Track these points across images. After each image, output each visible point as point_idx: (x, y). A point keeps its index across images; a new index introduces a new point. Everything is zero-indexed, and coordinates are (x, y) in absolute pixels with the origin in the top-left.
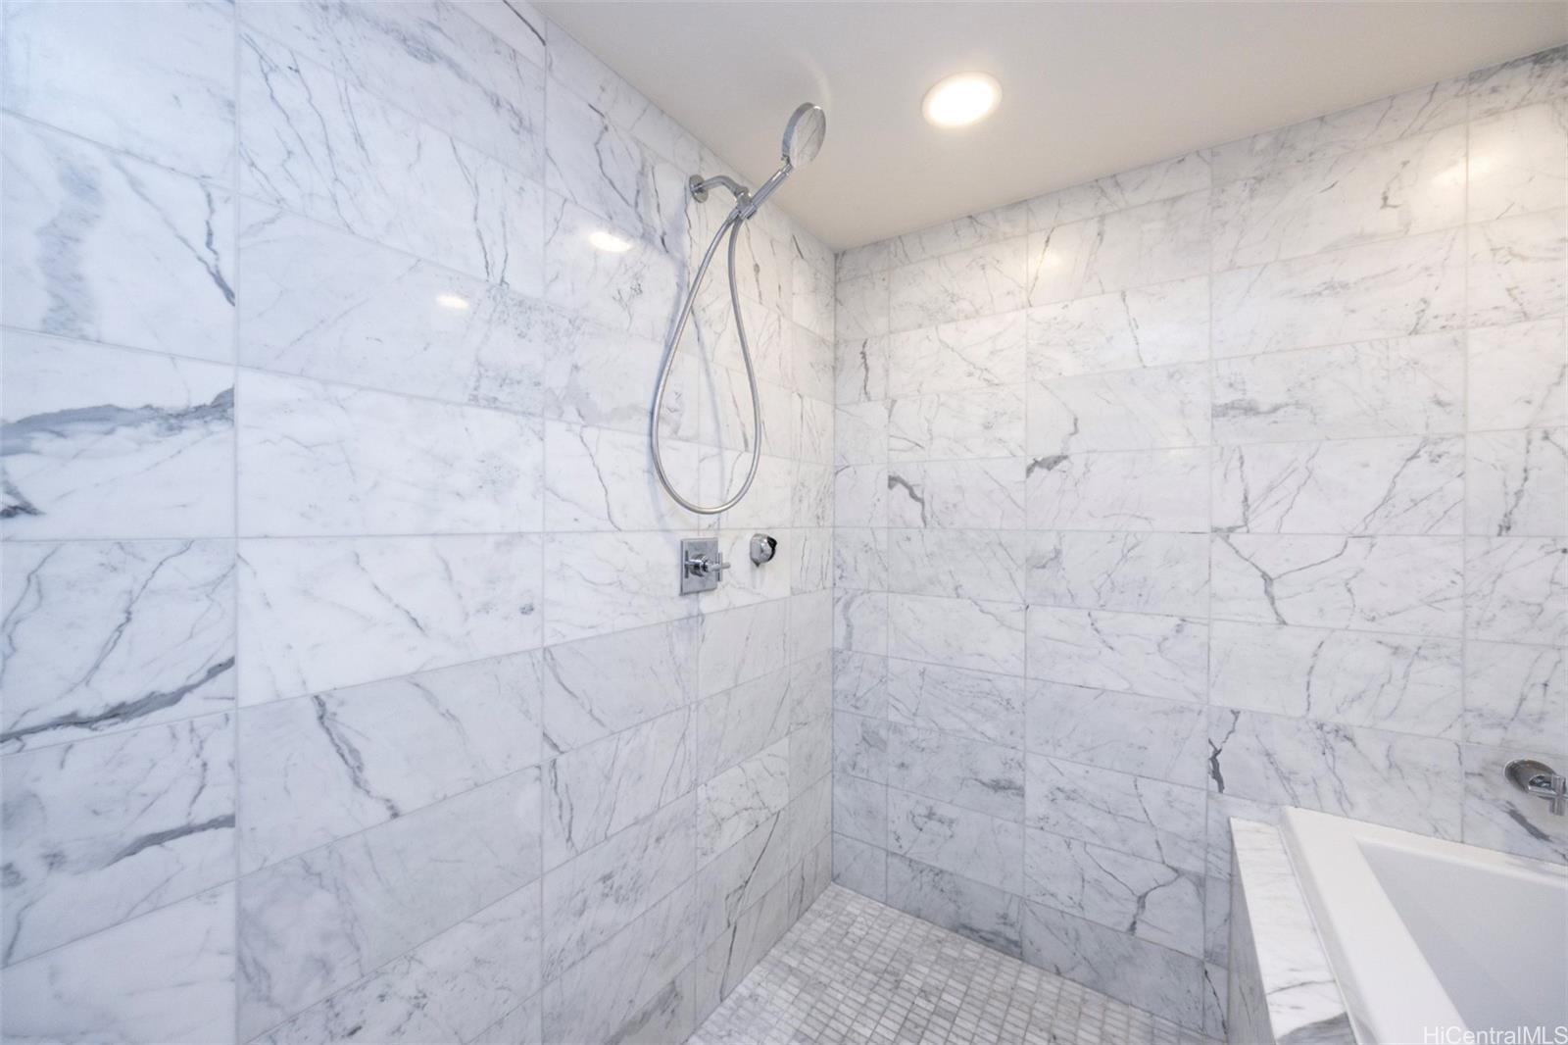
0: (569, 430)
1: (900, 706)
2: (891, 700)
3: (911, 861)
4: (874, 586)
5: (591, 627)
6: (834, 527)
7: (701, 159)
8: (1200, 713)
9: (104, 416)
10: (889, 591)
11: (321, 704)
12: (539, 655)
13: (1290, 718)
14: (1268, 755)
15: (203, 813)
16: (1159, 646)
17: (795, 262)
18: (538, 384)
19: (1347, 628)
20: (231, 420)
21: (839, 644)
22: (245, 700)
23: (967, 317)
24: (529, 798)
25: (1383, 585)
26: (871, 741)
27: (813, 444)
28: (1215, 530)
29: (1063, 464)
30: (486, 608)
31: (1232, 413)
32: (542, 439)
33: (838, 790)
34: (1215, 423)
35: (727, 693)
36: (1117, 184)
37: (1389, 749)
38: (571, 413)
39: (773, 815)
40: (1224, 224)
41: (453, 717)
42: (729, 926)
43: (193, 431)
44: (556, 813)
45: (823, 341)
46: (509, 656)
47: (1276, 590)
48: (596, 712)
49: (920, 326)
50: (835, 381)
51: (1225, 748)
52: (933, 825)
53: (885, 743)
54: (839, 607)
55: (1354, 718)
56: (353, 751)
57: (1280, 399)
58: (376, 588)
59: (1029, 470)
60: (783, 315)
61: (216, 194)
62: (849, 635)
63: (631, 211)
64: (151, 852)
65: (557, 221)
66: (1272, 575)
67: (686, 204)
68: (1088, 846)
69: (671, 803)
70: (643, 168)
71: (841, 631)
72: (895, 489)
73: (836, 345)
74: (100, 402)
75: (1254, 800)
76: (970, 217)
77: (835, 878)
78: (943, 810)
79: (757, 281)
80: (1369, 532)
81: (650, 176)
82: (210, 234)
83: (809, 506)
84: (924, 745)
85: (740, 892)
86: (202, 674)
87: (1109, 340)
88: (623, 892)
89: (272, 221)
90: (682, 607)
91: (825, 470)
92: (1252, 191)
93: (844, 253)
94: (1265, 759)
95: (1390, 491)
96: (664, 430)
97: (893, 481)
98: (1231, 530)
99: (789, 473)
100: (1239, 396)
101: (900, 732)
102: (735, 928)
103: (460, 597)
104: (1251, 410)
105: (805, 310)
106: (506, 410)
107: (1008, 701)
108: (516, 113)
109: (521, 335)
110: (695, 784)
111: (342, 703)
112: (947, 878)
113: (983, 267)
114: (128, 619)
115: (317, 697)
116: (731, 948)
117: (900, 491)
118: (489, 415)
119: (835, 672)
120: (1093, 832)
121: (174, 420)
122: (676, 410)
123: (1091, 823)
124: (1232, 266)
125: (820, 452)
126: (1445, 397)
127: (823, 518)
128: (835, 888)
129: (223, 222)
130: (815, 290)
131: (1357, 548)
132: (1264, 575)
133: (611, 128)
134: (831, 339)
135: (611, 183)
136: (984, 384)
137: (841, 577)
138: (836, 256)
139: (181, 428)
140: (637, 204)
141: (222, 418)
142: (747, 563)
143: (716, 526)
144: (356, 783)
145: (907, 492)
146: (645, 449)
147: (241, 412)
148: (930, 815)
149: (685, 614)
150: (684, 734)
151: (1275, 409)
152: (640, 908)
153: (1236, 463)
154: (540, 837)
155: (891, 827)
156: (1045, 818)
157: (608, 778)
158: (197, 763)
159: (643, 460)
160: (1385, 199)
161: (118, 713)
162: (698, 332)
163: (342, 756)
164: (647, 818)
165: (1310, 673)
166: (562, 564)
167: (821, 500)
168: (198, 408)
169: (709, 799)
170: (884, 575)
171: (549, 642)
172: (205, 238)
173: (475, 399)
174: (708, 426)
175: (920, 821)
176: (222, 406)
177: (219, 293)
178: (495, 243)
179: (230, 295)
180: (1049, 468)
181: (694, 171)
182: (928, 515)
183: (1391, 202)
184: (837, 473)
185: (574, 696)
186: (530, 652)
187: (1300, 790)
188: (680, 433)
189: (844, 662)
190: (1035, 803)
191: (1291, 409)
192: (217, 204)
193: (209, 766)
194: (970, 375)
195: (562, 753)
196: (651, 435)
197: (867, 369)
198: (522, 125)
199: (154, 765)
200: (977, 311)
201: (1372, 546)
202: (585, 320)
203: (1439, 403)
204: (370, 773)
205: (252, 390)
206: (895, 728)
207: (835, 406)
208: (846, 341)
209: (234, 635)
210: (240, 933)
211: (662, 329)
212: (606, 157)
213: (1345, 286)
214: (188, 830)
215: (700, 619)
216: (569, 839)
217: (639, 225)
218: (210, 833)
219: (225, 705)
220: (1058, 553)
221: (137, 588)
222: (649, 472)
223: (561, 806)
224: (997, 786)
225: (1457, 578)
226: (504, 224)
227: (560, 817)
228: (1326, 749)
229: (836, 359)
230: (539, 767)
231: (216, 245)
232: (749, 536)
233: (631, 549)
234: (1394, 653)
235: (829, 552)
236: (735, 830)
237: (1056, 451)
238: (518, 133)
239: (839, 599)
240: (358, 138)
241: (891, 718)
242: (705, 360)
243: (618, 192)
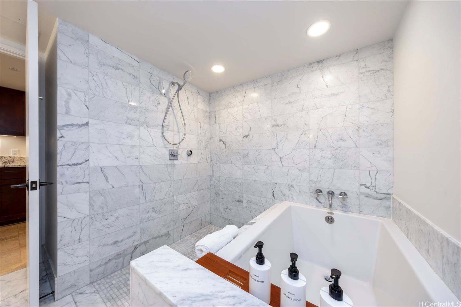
0: (145, 128)
1: (222, 186)
2: (221, 186)
3: (224, 218)
4: (217, 162)
5: (150, 163)
6: (210, 150)
7: (173, 78)
8: (271, 184)
9: (72, 125)
10: (220, 163)
11: (101, 168)
12: (139, 166)
13: (284, 184)
14: (281, 191)
15: (85, 181)
16: (264, 171)
17: (198, 96)
18: (138, 121)
19: (292, 167)
20: (88, 126)
21: (211, 174)
22: (90, 166)
23: (233, 107)
24: (137, 190)
25: (298, 158)
26: (217, 194)
27: (204, 133)
28: (273, 149)
29: (249, 136)
30: (129, 157)
31: (275, 126)
32: (139, 130)
33: (211, 205)
34: (273, 128)
35: (181, 180)
36: (257, 82)
37: (299, 189)
38: (145, 125)
39: (194, 206)
40: (273, 90)
41: (123, 174)
42: (182, 225)
43: (83, 127)
44: (143, 194)
45: (207, 112)
46: (133, 166)
47: (282, 160)
48: (151, 178)
49: (224, 109)
50: (210, 120)
51: (275, 190)
52: (228, 210)
53: (219, 194)
54: (211, 166)
55: (294, 183)
56: (106, 176)
57: (282, 123)
58: (110, 152)
59: (243, 138)
60: (195, 107)
61: (86, 94)
62: (213, 173)
63: (157, 90)
64: (78, 184)
65: (142, 93)
66: (281, 157)
67: (170, 87)
68: (254, 212)
69: (168, 198)
70: (160, 81)
71: (211, 172)
72: (221, 142)
73: (210, 112)
74: (71, 123)
75: (279, 200)
76: (233, 87)
77: (211, 223)
78: (230, 207)
79: (188, 100)
80: (296, 148)
81: (162, 83)
82: (85, 100)
83: (203, 146)
84: (226, 194)
85: (185, 219)
86: (84, 161)
87: (256, 112)
88: (157, 211)
89: (93, 97)
90: (170, 162)
91: (207, 138)
92: (278, 84)
93: (211, 93)
94: (281, 192)
95: (299, 140)
96: (165, 129)
97: (220, 140)
98: (275, 148)
99: (197, 138)
100: (276, 123)
101: (222, 192)
102: (184, 226)
103: (124, 155)
104: (278, 126)
105: (201, 105)
106: (132, 125)
107: (240, 184)
108: (133, 75)
109: (135, 112)
110: (173, 196)
111: (105, 169)
112: (230, 221)
113: (235, 97)
114: (75, 152)
115: (101, 167)
116: (183, 229)
117: (222, 142)
118: (129, 125)
119: (211, 180)
120: (254, 209)
121: (81, 126)
122: (168, 125)
123: (254, 207)
124: (275, 98)
125: (206, 135)
126: (306, 123)
127: (207, 148)
128: (210, 225)
129: (87, 98)
130: (204, 101)
131: (294, 151)
132: (280, 157)
133: (153, 76)
134: (209, 111)
135: (153, 85)
136: (235, 121)
137: (212, 161)
138: (210, 94)
139: (82, 127)
140: (159, 88)
141: (87, 125)
142: (186, 156)
143: (178, 148)
144: (107, 181)
145: (223, 142)
146: (161, 132)
147: (90, 125)
148: (227, 208)
149: (171, 163)
150: (171, 186)
151: (281, 125)
152: (161, 216)
153: (275, 136)
154: (140, 198)
155: (221, 211)
156: (246, 207)
157: (154, 190)
158: (84, 173)
159: (161, 134)
160: (297, 86)
161: (74, 165)
162: (173, 111)
163: (105, 177)
164: (162, 199)
165: (287, 175)
166: (143, 152)
167: (206, 144)
168: (84, 124)
169: (177, 199)
170: (219, 160)
171: (141, 165)
172: (84, 100)
173: (126, 123)
174: (176, 128)
175: (226, 209)
176: (87, 124)
177: (86, 108)
178: (130, 97)
179: (88, 108)
180: (246, 137)
181: (172, 81)
182: (226, 147)
183: (298, 87)
184: (210, 139)
185: (146, 175)
186: (137, 166)
187: (286, 197)
188: (169, 130)
189: (212, 178)
190: (245, 204)
191: (284, 125)
192: (86, 96)
193: (86, 174)
194: (233, 119)
195: (144, 184)
196: (162, 130)
197: (215, 117)
198: (135, 77)
199: (78, 173)
200: (234, 106)
201: (296, 151)
202: (148, 109)
203: (305, 124)
204: (109, 180)
205: (91, 121)
206: (221, 191)
207: (210, 125)
208: (212, 112)
209: (89, 156)
210: (90, 199)
211: (165, 110)
212: (152, 81)
213: (292, 102)
214: (83, 183)
215: (174, 165)
216: (145, 199)
217: (159, 92)
218: (85, 184)
219: (88, 166)
220: (248, 154)
221: (76, 148)
222: (162, 137)
223: (144, 193)
224: (239, 201)
225: (308, 156)
226: (131, 94)
227: (144, 195)
228: (290, 189)
229: (210, 115)
230: (139, 185)
231: (86, 101)
232: (186, 150)
233: (158, 150)
234: (300, 171)
235: (209, 155)
236: (183, 207)
237: (247, 134)
238: (134, 79)
239: (211, 165)
240: (106, 84)
241: (220, 189)
242: (175, 116)
243: (155, 87)
